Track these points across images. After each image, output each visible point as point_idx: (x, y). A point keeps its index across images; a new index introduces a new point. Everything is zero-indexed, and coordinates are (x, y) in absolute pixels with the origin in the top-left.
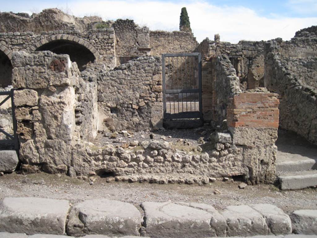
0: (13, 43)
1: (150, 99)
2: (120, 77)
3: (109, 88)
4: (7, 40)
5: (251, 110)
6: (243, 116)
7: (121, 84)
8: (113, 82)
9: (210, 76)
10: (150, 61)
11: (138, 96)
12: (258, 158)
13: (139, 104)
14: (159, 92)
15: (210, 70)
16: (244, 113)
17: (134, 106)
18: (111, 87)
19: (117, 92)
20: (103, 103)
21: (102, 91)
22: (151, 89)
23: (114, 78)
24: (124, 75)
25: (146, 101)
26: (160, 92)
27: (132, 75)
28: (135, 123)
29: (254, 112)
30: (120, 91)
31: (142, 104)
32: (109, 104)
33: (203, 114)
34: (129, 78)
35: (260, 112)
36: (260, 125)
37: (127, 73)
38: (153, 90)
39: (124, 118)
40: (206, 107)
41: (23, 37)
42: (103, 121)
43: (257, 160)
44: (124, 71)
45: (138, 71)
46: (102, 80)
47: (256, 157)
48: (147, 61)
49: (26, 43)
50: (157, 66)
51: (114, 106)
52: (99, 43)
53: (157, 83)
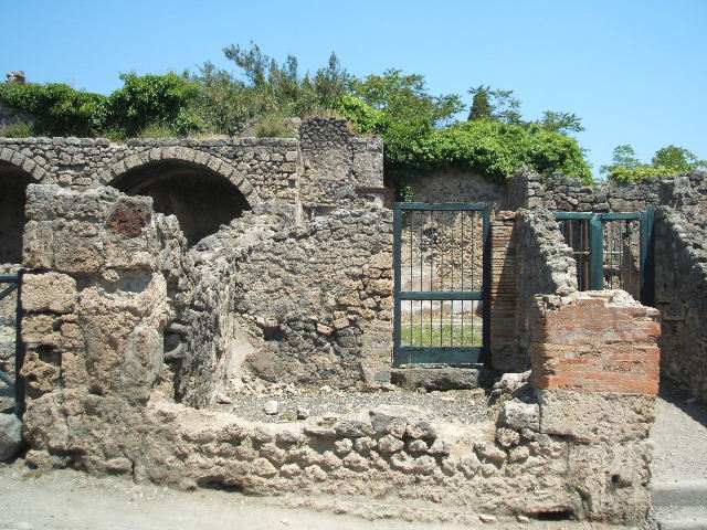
0: (62, 162)
1: (361, 311)
2: (292, 254)
3: (263, 280)
4: (48, 154)
5: (587, 348)
6: (569, 361)
7: (293, 271)
8: (274, 267)
9: (511, 261)
10: (365, 220)
11: (332, 302)
12: (606, 469)
13: (335, 322)
14: (383, 296)
15: (512, 246)
16: (572, 356)
17: (322, 328)
18: (268, 278)
19: (281, 291)
20: (246, 315)
21: (245, 286)
22: (365, 286)
23: (276, 258)
24: (301, 251)
25: (351, 317)
26: (388, 296)
27: (321, 253)
28: (321, 367)
29: (597, 354)
30: (289, 289)
31: (342, 322)
32: (260, 320)
33: (491, 355)
34: (313, 259)
35: (611, 354)
36: (610, 387)
37: (308, 246)
38: (369, 291)
39: (297, 355)
40: (499, 336)
41: (86, 149)
42: (244, 359)
43: (603, 474)
44: (303, 240)
45: (336, 241)
46: (249, 261)
47: (598, 466)
48: (359, 219)
49: (92, 164)
50: (382, 231)
51: (273, 324)
52: (260, 171)
53: (380, 272)
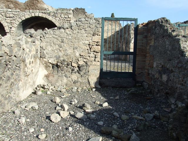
0: (6, 16)
1: (88, 58)
2: (62, 35)
3: (51, 46)
4: (2, 14)
7: (62, 42)
8: (55, 40)
9: (145, 40)
10: (91, 23)
11: (78, 55)
13: (79, 62)
14: (97, 52)
15: (146, 35)
17: (73, 64)
18: (52, 44)
19: (58, 50)
20: (44, 59)
21: (44, 48)
22: (90, 49)
23: (56, 37)
24: (66, 34)
25: (85, 60)
27: (73, 35)
28: (73, 80)
30: (61, 49)
31: (81, 63)
32: (50, 61)
33: (136, 75)
34: (70, 38)
37: (68, 32)
38: (92, 50)
39: (64, 75)
40: (139, 69)
41: (13, 13)
42: (44, 76)
44: (67, 30)
45: (80, 31)
46: (45, 38)
48: (88, 22)
49: (15, 17)
50: (97, 27)
51: (55, 63)
52: (61, 20)
53: (96, 43)
